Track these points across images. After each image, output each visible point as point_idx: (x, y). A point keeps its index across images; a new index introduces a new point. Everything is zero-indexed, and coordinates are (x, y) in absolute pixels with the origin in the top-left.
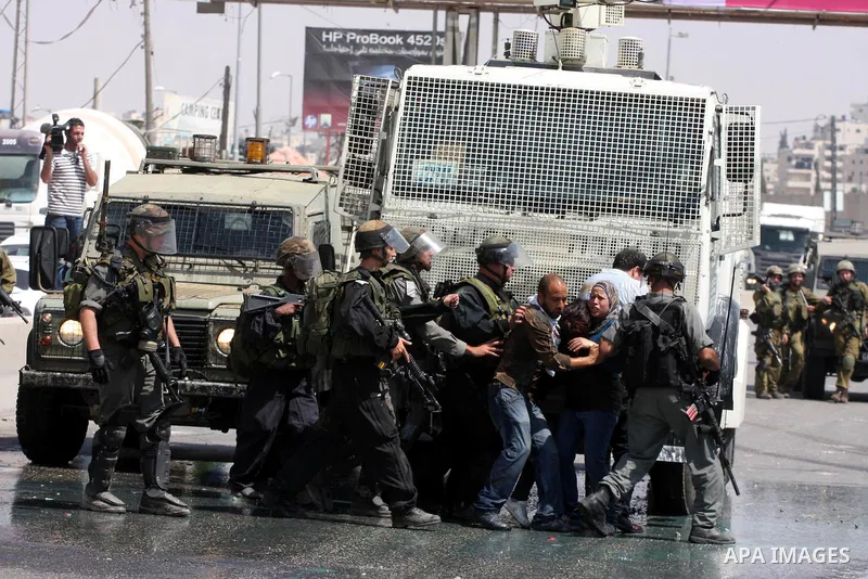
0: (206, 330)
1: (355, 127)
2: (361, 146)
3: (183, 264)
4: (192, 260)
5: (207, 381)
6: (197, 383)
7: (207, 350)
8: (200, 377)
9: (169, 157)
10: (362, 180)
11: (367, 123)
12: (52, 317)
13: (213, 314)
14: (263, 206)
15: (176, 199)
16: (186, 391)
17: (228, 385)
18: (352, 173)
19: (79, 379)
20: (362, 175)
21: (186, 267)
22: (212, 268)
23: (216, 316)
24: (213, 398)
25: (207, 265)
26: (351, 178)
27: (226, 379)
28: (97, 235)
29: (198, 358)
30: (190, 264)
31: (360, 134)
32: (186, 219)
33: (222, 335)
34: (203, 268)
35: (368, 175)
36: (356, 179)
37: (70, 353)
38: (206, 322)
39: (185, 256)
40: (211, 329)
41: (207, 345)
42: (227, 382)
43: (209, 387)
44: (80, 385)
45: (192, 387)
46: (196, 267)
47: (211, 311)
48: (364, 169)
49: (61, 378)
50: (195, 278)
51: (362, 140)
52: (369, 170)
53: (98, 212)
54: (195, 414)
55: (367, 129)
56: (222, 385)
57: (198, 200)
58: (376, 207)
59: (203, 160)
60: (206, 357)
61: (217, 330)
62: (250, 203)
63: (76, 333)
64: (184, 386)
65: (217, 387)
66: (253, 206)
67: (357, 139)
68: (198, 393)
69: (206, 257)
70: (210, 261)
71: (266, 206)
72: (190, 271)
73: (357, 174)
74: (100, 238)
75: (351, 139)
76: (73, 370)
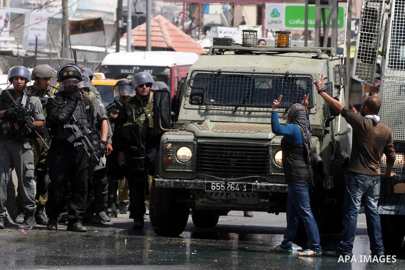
0: (267, 152)
1: (364, 27)
2: (368, 38)
3: (245, 111)
4: (250, 109)
5: (269, 183)
6: (264, 184)
7: (268, 164)
8: (265, 181)
9: (228, 44)
10: (369, 59)
11: (372, 25)
12: (172, 146)
13: (272, 142)
14: (293, 75)
15: (239, 71)
16: (257, 189)
17: (283, 185)
18: (363, 55)
19: (190, 183)
20: (369, 56)
21: (247, 113)
22: (263, 114)
23: (273, 143)
24: (273, 193)
25: (259, 111)
26: (362, 58)
27: (281, 181)
28: (189, 94)
29: (263, 169)
30: (249, 111)
31: (367, 31)
32: (246, 83)
33: (277, 155)
34: (257, 113)
35: (372, 56)
36: (365, 58)
37: (183, 167)
38: (268, 147)
39: (246, 106)
40: (271, 151)
41: (268, 161)
42: (282, 183)
43: (271, 186)
44: (191, 187)
45: (261, 187)
46: (253, 113)
47: (270, 140)
48: (370, 52)
49: (179, 183)
50: (252, 120)
51: (369, 35)
52: (373, 53)
53: (190, 80)
54: (262, 203)
55: (371, 28)
56: (279, 185)
57: (252, 71)
58: (378, 75)
59: (249, 46)
60: (268, 168)
61: (274, 151)
62: (285, 72)
63: (187, 155)
64: (256, 186)
65: (276, 186)
66: (287, 74)
67: (365, 34)
68: (264, 190)
69: (259, 107)
70: (261, 109)
71: (295, 75)
72: (249, 116)
73: (366, 55)
74: (191, 96)
75: (362, 34)
76: (185, 178)
